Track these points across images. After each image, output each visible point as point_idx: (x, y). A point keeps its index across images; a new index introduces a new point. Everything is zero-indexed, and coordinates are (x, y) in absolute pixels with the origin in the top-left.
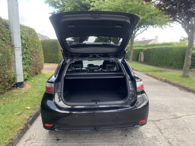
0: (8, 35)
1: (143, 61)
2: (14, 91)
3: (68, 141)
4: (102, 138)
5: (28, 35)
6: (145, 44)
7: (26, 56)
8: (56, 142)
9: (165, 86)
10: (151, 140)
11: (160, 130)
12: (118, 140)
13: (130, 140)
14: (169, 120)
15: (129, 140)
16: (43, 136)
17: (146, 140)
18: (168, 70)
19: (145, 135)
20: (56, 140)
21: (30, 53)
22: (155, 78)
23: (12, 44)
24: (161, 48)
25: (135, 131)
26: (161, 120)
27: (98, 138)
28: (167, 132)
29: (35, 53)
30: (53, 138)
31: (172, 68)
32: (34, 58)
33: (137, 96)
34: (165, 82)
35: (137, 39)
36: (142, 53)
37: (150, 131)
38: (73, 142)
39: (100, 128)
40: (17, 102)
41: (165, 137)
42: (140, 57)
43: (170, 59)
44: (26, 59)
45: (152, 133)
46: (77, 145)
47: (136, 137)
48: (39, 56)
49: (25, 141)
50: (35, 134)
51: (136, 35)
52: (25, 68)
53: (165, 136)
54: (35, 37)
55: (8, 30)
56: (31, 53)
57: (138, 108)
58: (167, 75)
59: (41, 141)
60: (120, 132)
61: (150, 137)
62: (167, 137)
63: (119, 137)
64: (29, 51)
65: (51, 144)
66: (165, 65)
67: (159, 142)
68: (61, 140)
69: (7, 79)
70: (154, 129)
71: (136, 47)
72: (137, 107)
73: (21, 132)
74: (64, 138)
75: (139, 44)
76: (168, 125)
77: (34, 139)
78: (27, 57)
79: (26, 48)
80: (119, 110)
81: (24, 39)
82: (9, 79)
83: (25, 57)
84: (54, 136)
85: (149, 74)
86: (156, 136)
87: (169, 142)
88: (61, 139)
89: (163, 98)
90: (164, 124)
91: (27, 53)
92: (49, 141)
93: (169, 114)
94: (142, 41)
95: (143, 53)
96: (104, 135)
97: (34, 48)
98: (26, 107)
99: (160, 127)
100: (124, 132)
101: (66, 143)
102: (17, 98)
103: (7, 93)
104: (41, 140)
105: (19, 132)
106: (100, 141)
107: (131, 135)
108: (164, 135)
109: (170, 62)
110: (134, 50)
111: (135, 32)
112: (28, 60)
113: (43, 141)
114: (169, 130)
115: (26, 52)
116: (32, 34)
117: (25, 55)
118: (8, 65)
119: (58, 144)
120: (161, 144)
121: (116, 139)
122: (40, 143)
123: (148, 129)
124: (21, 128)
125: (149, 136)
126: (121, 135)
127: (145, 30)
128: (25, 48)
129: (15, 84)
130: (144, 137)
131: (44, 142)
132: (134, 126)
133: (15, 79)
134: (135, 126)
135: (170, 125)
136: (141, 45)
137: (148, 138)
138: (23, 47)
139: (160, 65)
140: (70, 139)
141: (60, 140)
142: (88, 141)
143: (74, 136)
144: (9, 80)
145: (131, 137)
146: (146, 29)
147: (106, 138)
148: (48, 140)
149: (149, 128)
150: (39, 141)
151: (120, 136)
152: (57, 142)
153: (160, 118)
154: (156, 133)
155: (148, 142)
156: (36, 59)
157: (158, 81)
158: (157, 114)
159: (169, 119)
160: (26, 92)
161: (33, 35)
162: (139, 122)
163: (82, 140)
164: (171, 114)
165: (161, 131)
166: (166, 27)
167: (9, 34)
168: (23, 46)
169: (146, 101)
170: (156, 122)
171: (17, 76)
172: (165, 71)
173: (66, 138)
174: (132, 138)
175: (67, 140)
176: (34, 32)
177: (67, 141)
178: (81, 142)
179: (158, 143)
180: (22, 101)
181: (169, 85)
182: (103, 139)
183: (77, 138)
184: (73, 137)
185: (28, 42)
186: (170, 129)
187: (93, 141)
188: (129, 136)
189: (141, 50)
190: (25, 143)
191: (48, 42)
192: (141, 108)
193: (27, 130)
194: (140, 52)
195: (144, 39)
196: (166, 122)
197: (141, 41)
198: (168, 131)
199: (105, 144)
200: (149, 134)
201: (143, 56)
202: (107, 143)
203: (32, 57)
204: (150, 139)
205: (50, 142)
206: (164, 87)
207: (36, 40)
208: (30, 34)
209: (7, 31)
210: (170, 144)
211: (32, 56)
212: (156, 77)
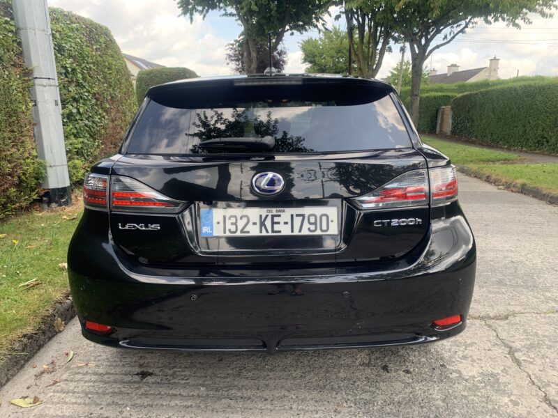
0: (10, 35)
1: (449, 133)
2: (41, 214)
3: (176, 381)
4: (298, 373)
5: (85, 44)
6: (456, 84)
7: (78, 109)
8: (135, 382)
9: (522, 205)
10: (478, 388)
11: (512, 351)
12: (356, 384)
13: (399, 386)
14: (542, 315)
15: (397, 385)
16: (99, 358)
17: (461, 387)
18: (529, 157)
19: (456, 368)
20: (137, 374)
21: (94, 101)
22: (488, 180)
23: (26, 65)
24: (511, 88)
25: (416, 353)
26: (514, 314)
27: (281, 374)
28: (539, 361)
29: (110, 102)
30: (129, 369)
31: (542, 151)
32: (106, 117)
33: (429, 224)
34: (522, 192)
35: (434, 70)
36: (448, 109)
37: (473, 352)
38: (193, 385)
39: (283, 343)
40: (37, 249)
41: (532, 377)
42: (442, 120)
43: (540, 122)
44: (78, 118)
45: (480, 360)
46: (207, 395)
47: (421, 374)
48: (124, 113)
49: (36, 376)
50: (71, 354)
51: (431, 52)
52: (76, 146)
53: (530, 373)
54: (110, 52)
55: (9, 19)
56: (97, 99)
57: (431, 271)
58: (529, 170)
59: (87, 377)
60: (363, 355)
61: (474, 377)
62: (540, 380)
63: (358, 374)
64: (87, 94)
65: (117, 390)
66: (520, 142)
67: (509, 397)
68: (156, 375)
69: (13, 177)
70: (487, 348)
71: (427, 91)
72: (429, 268)
73: (26, 345)
74: (167, 370)
75: (440, 83)
76: (540, 333)
77: (68, 368)
78: (81, 110)
79: (78, 85)
80: (362, 278)
81: (70, 56)
82: (19, 177)
83: (75, 111)
84: (134, 360)
85: (467, 170)
86: (498, 374)
87: (546, 399)
88: (157, 371)
89: (518, 240)
90: (525, 331)
91: (81, 101)
92: (112, 378)
93: (543, 295)
94: (448, 75)
95: (450, 107)
96: (306, 362)
97: (105, 85)
98: (60, 265)
99: (511, 339)
100: (377, 355)
101: (171, 386)
102: (43, 236)
103: (14, 221)
104: (87, 373)
105: (17, 345)
106: (289, 384)
107: (404, 368)
108: (526, 369)
109: (539, 132)
110: (421, 98)
111: (428, 41)
112: (87, 122)
113: (93, 378)
114: (544, 350)
115: (77, 97)
116: (97, 42)
117: (75, 104)
118: (13, 131)
119: (142, 391)
120: (516, 404)
121: (349, 380)
122: (82, 383)
123: (466, 346)
124: (25, 332)
125: (470, 374)
126: (368, 365)
127: (460, 34)
128: (73, 85)
129: (43, 193)
130: (451, 376)
131: (95, 382)
132: (417, 339)
133: (39, 177)
134: (421, 340)
135: (546, 334)
136: (445, 86)
137: (466, 380)
138: (66, 79)
139: (504, 145)
140: (187, 373)
141: (151, 374)
142: (245, 382)
143: (200, 363)
144: (21, 181)
145: (401, 373)
146: (462, 31)
147: (312, 375)
148: (112, 374)
149: (469, 342)
150: (80, 376)
151: (362, 368)
152: (139, 383)
153: (511, 308)
154: (498, 362)
155: (465, 393)
156: (113, 121)
157: (501, 191)
158: (499, 293)
159: (545, 313)
160: (73, 219)
161: (103, 45)
162: (434, 325)
163: (226, 378)
164: (549, 295)
165: (516, 354)
166: (531, 21)
167: (12, 31)
168: (66, 77)
169: (467, 244)
170: (497, 322)
171: (48, 169)
172: (522, 161)
173: (173, 368)
174: (407, 378)
175: (174, 378)
176: (106, 35)
177: (172, 381)
178: (221, 385)
179: (506, 400)
180: (57, 244)
181: (535, 200)
182: (301, 376)
183: (210, 372)
184: (198, 365)
185: (84, 65)
186: (549, 347)
187: (262, 382)
188: (396, 371)
189: (446, 100)
190: (32, 381)
191: (161, 75)
192: (443, 271)
193: (50, 339)
194: (440, 105)
195: (455, 70)
196: (533, 324)
197: (446, 74)
198: (543, 357)
199: (306, 398)
200: (470, 367)
201: (451, 117)
202: (315, 394)
203: (100, 114)
204: (474, 385)
205: (115, 382)
206: (520, 208)
207: (114, 63)
208: (93, 42)
209: (6, 22)
210: (550, 404)
211: (100, 111)
212: (493, 177)
